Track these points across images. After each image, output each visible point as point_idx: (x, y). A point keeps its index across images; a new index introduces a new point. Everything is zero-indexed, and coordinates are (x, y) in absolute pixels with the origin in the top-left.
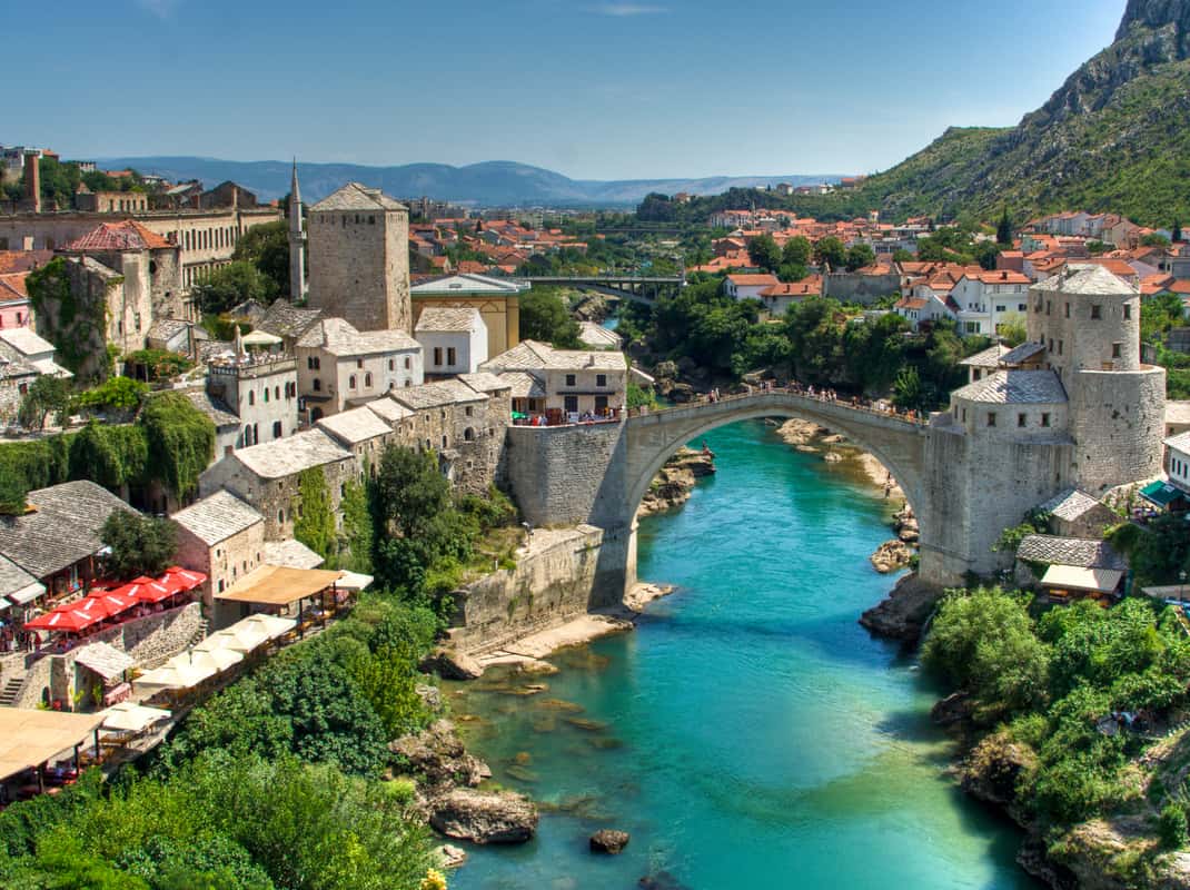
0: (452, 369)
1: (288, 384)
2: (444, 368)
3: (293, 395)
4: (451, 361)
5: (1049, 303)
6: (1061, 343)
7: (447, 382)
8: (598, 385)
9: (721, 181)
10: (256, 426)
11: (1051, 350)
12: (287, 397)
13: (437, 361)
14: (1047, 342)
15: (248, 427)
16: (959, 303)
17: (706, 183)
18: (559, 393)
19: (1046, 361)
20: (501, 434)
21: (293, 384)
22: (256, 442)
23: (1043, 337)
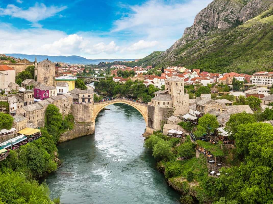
0: (62, 93)
1: (32, 95)
2: (61, 93)
3: (33, 97)
4: (62, 92)
5: (169, 83)
6: (171, 90)
7: (61, 96)
8: (83, 96)
9: (113, 60)
10: (26, 102)
11: (169, 91)
12: (32, 97)
13: (60, 92)
14: (168, 90)
15: (25, 102)
16: (154, 83)
17: (111, 60)
18: (81, 98)
19: (168, 93)
20: (70, 105)
21: (33, 95)
22: (26, 105)
23: (168, 88)
